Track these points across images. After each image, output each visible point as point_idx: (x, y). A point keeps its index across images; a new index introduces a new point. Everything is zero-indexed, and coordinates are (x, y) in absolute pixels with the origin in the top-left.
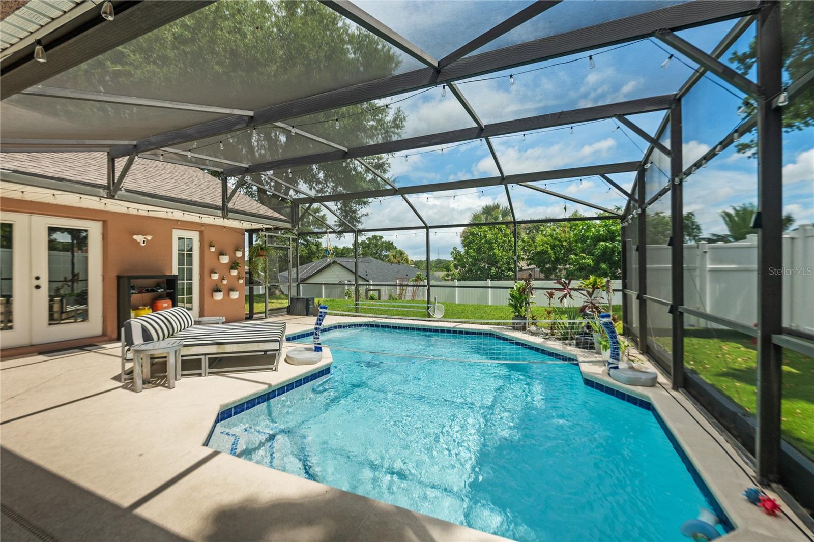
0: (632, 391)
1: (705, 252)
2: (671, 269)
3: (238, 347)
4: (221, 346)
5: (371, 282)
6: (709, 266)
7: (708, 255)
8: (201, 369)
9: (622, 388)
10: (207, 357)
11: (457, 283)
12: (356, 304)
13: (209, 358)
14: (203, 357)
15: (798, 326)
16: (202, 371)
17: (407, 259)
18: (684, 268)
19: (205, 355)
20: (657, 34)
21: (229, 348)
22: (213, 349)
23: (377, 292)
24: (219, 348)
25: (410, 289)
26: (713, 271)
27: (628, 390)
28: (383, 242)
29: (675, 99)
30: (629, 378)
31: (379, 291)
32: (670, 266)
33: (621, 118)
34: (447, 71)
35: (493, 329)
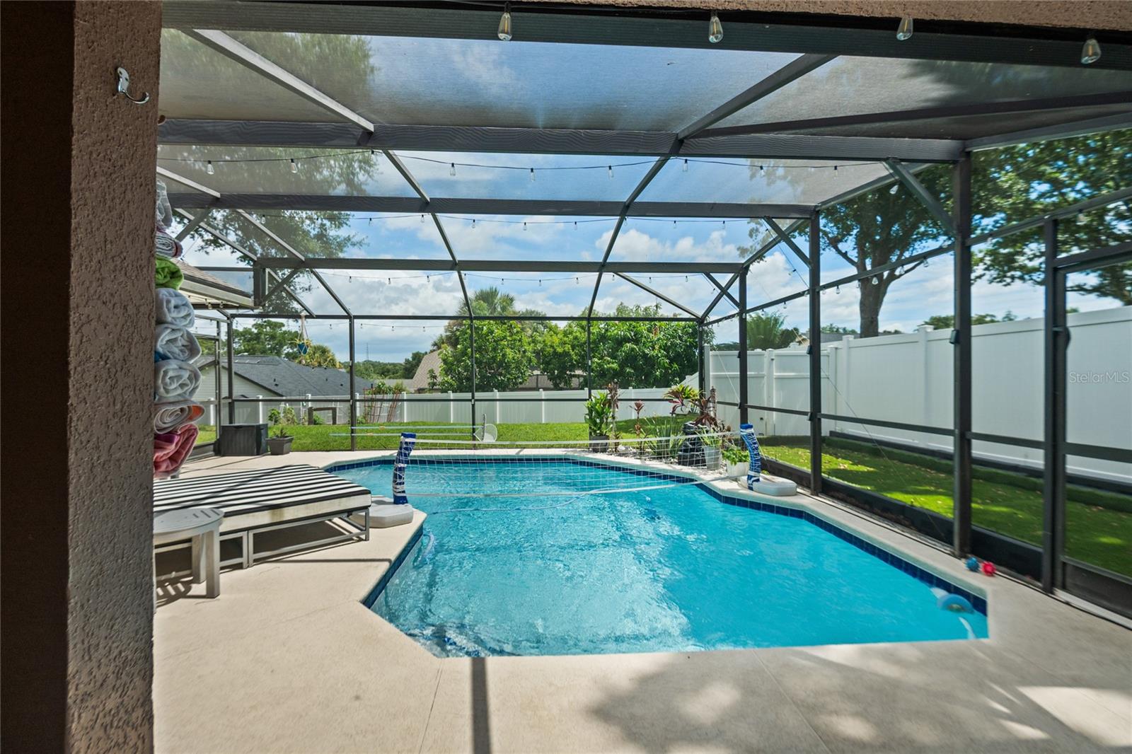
0: (783, 503)
1: (772, 360)
2: (739, 376)
3: (307, 508)
4: (277, 511)
5: (310, 396)
6: (776, 374)
7: (774, 361)
8: (241, 555)
9: (772, 501)
10: (251, 534)
11: (451, 395)
12: (352, 431)
13: (254, 534)
14: (243, 534)
15: (842, 429)
16: (243, 560)
17: (333, 360)
18: (822, 376)
19: (248, 529)
20: (890, 161)
21: (289, 513)
22: (264, 518)
23: (331, 411)
24: (273, 514)
25: (386, 405)
26: (779, 378)
27: (777, 502)
28: (285, 332)
29: (814, 210)
30: (779, 489)
31: (334, 410)
32: (739, 373)
33: (769, 220)
34: (692, 144)
35: (569, 453)
